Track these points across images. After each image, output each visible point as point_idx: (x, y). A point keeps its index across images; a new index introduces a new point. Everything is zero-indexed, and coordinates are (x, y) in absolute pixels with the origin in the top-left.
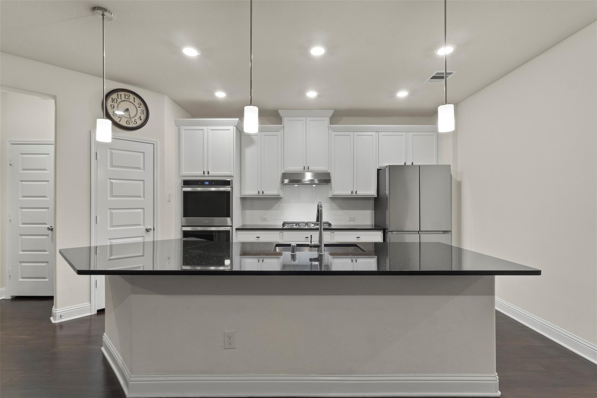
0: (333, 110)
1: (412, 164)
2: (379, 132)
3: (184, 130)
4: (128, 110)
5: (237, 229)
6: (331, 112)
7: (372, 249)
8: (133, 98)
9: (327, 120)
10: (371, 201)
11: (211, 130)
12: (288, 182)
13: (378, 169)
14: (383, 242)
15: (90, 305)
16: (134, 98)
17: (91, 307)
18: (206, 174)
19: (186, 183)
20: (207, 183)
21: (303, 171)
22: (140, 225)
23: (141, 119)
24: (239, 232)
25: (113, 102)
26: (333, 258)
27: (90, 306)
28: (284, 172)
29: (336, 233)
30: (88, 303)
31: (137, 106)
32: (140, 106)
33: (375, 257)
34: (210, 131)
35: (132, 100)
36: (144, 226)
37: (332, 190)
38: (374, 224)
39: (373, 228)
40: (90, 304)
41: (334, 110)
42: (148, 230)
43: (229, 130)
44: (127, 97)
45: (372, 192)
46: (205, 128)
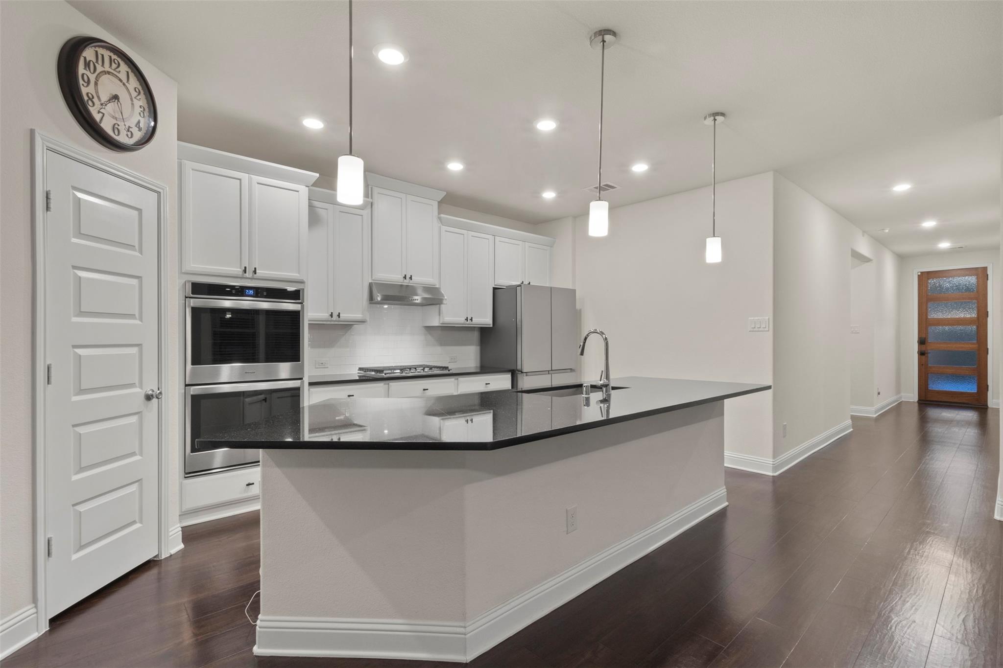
0: (445, 193)
1: (529, 284)
2: (496, 237)
3: (192, 170)
4: (118, 101)
5: (311, 384)
6: (441, 195)
7: (477, 401)
8: (126, 73)
9: (435, 204)
10: (476, 332)
11: (258, 183)
12: (382, 300)
13: (494, 288)
14: (511, 388)
15: (34, 610)
16: (128, 72)
17: (37, 617)
18: (249, 274)
19: (199, 289)
20: (251, 292)
21: (402, 281)
22: (131, 385)
23: (140, 130)
24: (316, 390)
25: (88, 69)
26: (442, 419)
27: (37, 613)
28: (372, 281)
29: (462, 379)
30: (29, 607)
31: (134, 94)
32: (138, 95)
33: (490, 412)
34: (257, 185)
35: (123, 76)
36: (141, 388)
37: (441, 315)
38: (479, 365)
39: (478, 370)
40: (36, 607)
41: (447, 193)
42: (149, 398)
43: (298, 191)
44: (114, 66)
45: (488, 320)
46: (244, 176)
